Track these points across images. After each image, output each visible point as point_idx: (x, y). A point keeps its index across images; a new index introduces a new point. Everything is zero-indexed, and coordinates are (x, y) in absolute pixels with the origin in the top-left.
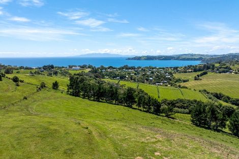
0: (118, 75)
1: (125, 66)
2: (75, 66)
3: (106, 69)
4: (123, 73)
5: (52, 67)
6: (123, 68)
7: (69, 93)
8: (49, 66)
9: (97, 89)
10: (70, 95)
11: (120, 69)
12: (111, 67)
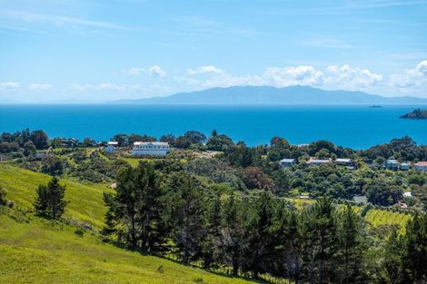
0: (361, 184)
1: (396, 144)
2: (145, 139)
3: (296, 155)
4: (386, 179)
5: (40, 140)
6: (385, 153)
7: (114, 237)
8: (26, 136)
9: (253, 216)
10: (118, 244)
11: (369, 157)
12: (322, 145)
